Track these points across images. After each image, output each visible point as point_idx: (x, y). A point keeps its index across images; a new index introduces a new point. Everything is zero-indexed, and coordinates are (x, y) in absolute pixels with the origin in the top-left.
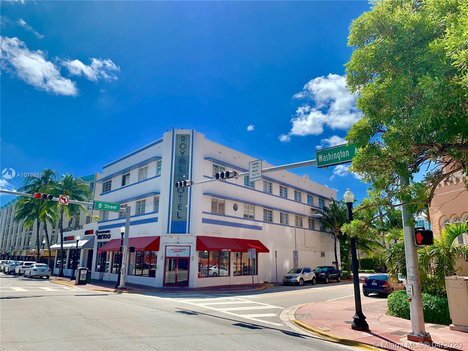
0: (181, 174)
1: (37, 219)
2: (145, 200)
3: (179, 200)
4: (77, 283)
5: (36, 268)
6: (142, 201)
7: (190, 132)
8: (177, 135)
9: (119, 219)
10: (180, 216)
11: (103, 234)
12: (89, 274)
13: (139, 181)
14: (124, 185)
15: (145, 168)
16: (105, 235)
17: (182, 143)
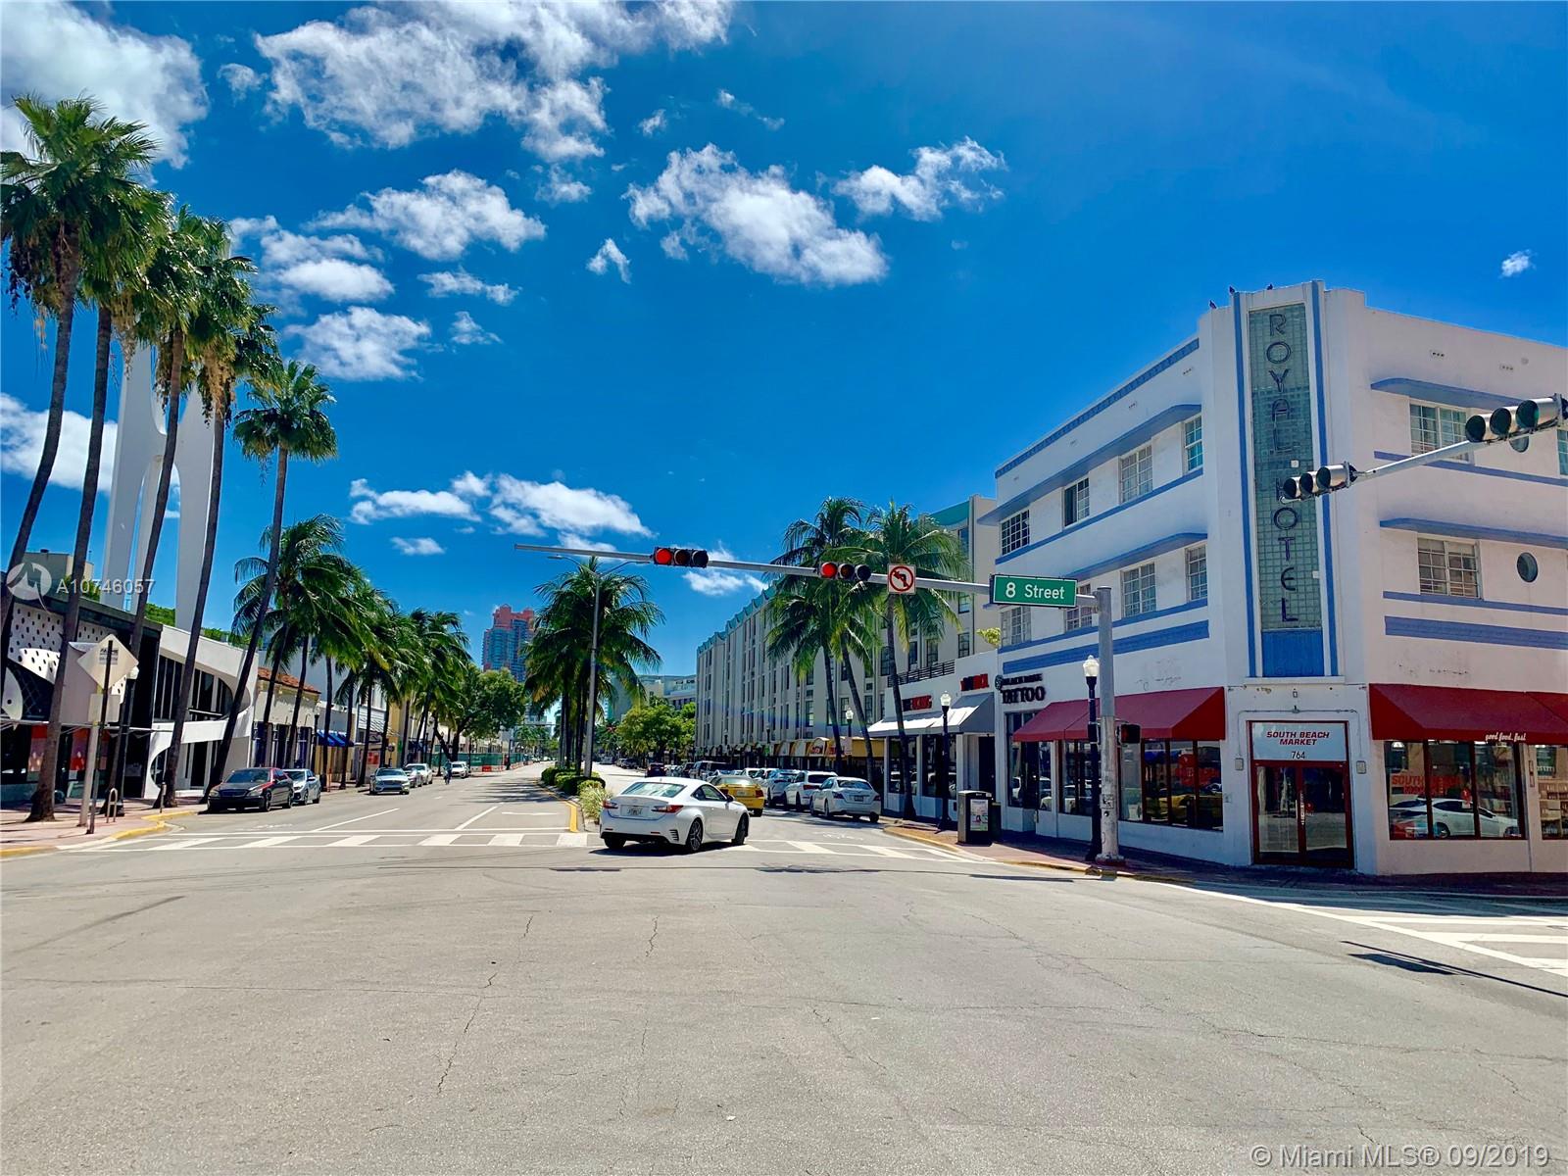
0: (1283, 457)
1: (822, 647)
2: (1152, 566)
3: (1284, 555)
4: (964, 840)
5: (842, 789)
6: (1142, 567)
7: (1304, 291)
8: (1251, 314)
9: (1066, 636)
10: (1295, 611)
11: (1020, 685)
12: (994, 812)
13: (1124, 500)
14: (1072, 523)
15: (1142, 453)
16: (1025, 688)
17: (1275, 340)
